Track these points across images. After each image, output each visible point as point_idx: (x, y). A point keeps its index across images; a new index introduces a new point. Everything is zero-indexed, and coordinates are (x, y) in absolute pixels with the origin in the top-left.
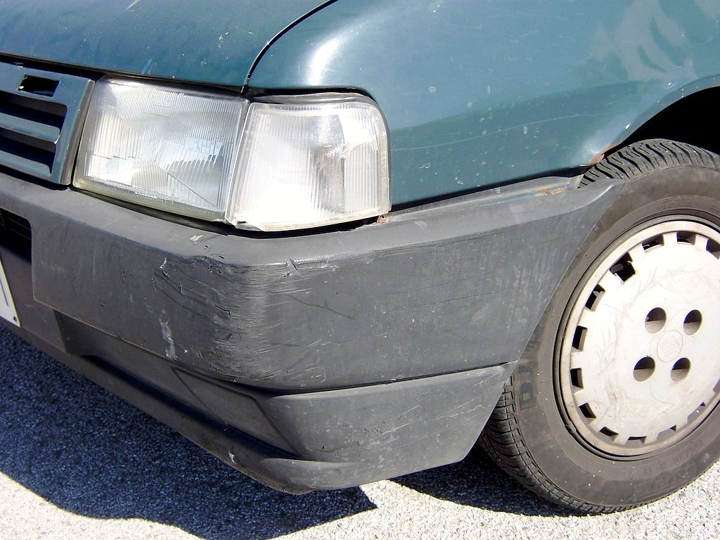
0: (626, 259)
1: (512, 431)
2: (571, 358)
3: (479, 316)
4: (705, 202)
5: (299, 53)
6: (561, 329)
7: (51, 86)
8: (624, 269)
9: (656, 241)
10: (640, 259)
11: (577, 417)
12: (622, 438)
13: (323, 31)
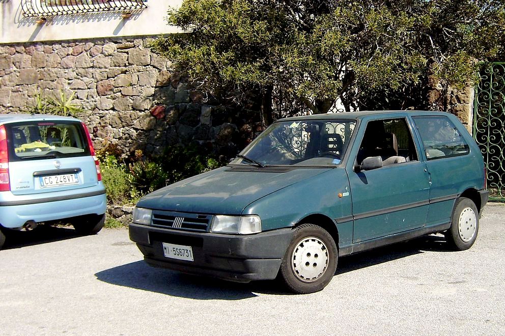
0: (302, 244)
1: (284, 274)
2: (293, 262)
3: (276, 249)
4: (316, 234)
5: (248, 210)
6: (291, 256)
7: (205, 217)
8: (302, 245)
9: (308, 241)
10: (305, 244)
11: (295, 273)
12: (305, 278)
13: (251, 207)
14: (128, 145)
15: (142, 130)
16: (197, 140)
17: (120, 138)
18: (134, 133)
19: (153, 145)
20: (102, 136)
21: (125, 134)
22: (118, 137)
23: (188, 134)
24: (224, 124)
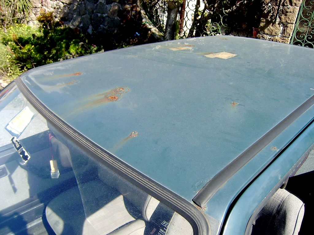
14: (59, 13)
15: (66, 4)
16: (97, 13)
17: (54, 8)
18: (62, 5)
19: (72, 14)
20: (45, 6)
21: (57, 6)
22: (53, 7)
23: (92, 8)
24: (113, 4)
